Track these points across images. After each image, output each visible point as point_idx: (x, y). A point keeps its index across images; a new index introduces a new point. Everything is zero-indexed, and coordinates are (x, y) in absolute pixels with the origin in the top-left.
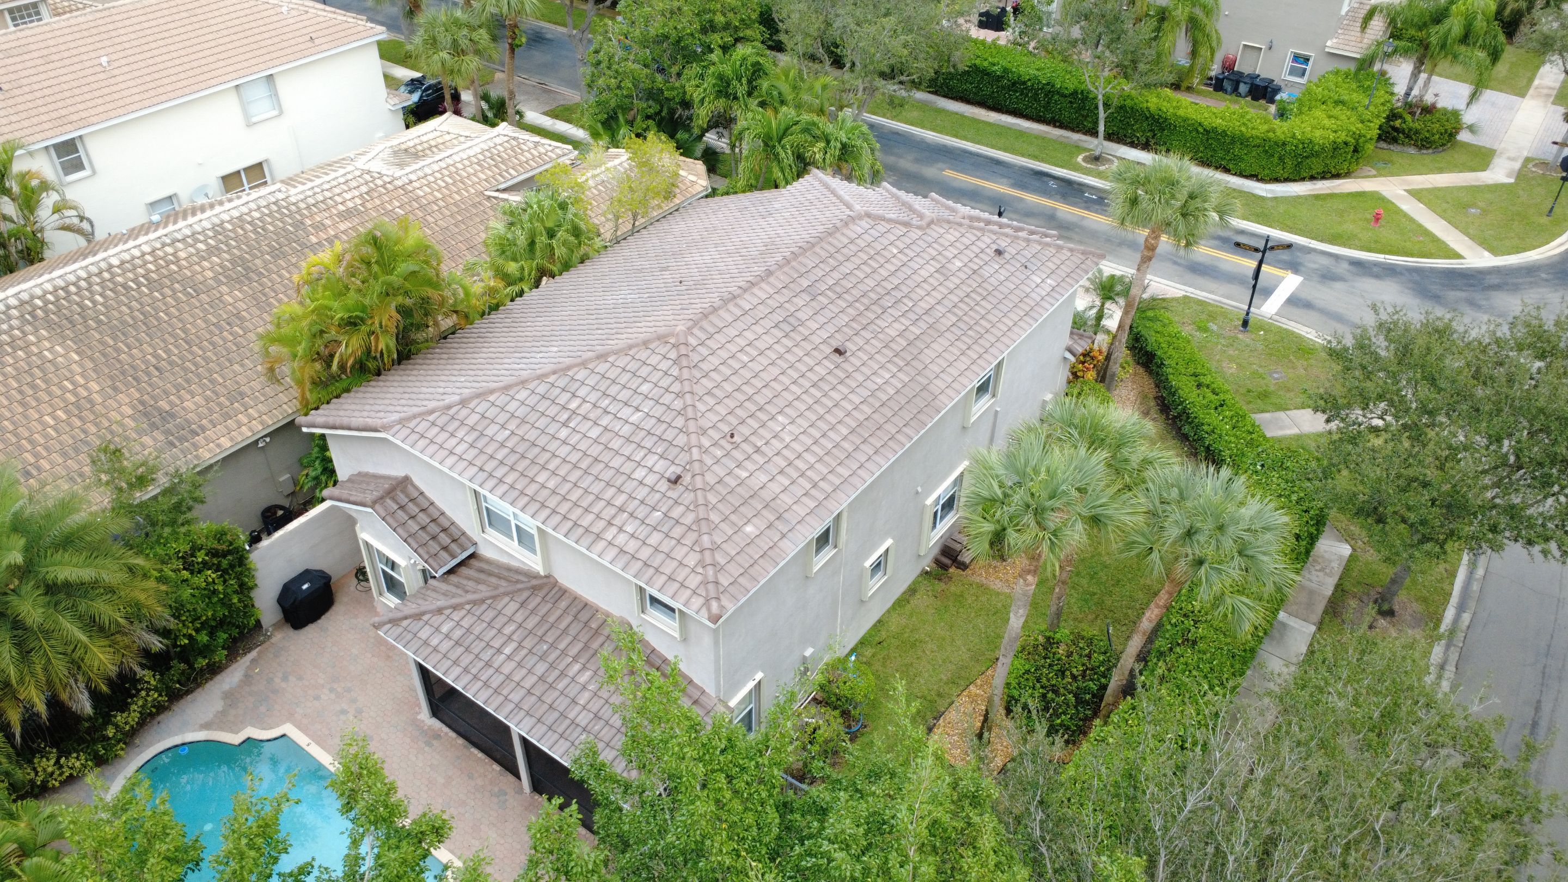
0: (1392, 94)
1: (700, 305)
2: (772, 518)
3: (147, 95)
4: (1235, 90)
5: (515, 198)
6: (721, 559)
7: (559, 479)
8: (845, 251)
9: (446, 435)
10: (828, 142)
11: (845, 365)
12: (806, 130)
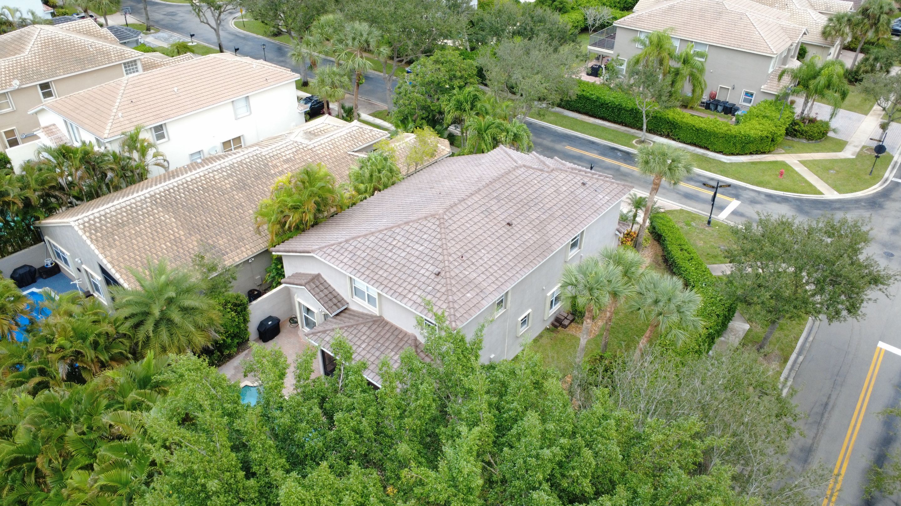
0: (793, 113)
1: (448, 203)
2: (478, 291)
3: (194, 105)
4: (716, 109)
5: (363, 155)
6: (457, 306)
7: (388, 273)
8: (513, 181)
9: (339, 255)
10: (508, 133)
11: (512, 230)
12: (498, 127)
